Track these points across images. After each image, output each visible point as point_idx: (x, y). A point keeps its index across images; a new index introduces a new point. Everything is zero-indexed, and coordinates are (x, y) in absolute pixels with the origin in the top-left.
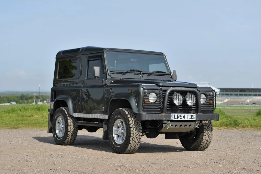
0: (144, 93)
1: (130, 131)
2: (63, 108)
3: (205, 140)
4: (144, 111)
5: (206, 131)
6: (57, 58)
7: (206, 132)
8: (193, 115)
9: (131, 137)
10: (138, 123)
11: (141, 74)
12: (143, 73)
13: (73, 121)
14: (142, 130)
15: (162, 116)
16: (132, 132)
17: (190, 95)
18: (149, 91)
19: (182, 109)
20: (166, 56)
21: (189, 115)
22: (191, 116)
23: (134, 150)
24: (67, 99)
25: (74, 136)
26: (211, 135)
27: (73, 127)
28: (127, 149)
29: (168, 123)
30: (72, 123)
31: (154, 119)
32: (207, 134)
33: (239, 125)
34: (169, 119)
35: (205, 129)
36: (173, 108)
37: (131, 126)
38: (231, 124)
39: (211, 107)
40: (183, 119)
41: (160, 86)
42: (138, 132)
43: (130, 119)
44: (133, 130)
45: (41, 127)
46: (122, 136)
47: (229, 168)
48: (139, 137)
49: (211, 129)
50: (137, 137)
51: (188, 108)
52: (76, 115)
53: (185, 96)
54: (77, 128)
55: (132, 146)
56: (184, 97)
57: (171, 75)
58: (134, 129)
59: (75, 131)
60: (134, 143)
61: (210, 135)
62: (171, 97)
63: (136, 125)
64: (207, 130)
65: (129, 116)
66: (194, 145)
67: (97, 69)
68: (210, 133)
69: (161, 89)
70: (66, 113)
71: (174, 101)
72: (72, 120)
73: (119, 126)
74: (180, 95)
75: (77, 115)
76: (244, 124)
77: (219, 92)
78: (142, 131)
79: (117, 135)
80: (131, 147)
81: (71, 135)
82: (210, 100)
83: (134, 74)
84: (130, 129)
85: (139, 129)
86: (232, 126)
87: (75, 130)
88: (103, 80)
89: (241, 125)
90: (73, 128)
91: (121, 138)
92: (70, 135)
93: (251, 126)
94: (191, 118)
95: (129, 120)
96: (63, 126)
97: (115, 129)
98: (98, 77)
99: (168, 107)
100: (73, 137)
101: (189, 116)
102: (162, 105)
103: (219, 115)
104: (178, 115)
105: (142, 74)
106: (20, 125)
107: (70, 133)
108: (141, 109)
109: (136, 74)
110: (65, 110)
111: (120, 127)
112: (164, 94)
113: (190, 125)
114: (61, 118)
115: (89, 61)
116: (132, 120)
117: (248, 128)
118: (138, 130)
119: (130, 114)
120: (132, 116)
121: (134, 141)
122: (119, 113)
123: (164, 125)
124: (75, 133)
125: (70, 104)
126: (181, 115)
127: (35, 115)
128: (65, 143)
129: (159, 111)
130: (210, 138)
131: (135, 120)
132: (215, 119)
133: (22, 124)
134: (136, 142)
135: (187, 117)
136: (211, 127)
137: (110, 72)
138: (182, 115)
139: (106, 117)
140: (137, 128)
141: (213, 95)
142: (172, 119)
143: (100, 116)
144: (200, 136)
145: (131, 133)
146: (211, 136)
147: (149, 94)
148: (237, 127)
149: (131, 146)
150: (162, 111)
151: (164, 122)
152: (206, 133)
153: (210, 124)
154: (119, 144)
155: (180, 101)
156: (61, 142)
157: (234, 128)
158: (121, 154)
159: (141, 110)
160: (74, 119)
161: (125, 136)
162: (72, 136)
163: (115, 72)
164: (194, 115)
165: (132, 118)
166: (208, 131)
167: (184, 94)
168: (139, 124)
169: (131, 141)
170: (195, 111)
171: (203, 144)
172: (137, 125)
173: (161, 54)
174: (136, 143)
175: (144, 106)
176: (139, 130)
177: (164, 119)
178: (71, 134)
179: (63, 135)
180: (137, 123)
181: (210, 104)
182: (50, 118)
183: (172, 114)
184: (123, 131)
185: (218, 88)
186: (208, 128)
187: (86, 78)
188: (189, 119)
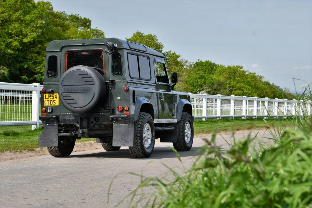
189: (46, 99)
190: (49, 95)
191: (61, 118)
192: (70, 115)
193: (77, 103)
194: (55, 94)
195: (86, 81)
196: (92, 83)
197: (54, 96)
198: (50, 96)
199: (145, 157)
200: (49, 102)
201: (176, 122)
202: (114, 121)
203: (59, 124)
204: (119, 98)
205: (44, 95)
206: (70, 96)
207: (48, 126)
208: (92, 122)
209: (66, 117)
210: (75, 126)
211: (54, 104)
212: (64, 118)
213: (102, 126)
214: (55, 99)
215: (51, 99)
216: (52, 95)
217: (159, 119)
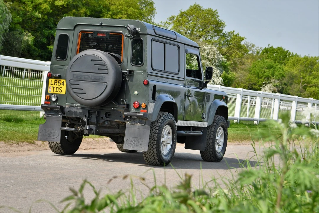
189: (51, 84)
190: (55, 81)
191: (66, 109)
192: (77, 107)
193: (86, 94)
194: (62, 80)
195: (98, 69)
196: (106, 72)
197: (61, 82)
198: (57, 82)
199: (161, 165)
200: (55, 89)
201: (207, 126)
202: (128, 120)
203: (64, 116)
204: (136, 93)
205: (50, 80)
206: (79, 85)
207: (50, 116)
208: (102, 118)
209: (72, 108)
210: (82, 120)
211: (60, 92)
212: (70, 109)
213: (114, 124)
214: (62, 86)
215: (58, 86)
216: (59, 81)
217: (184, 122)
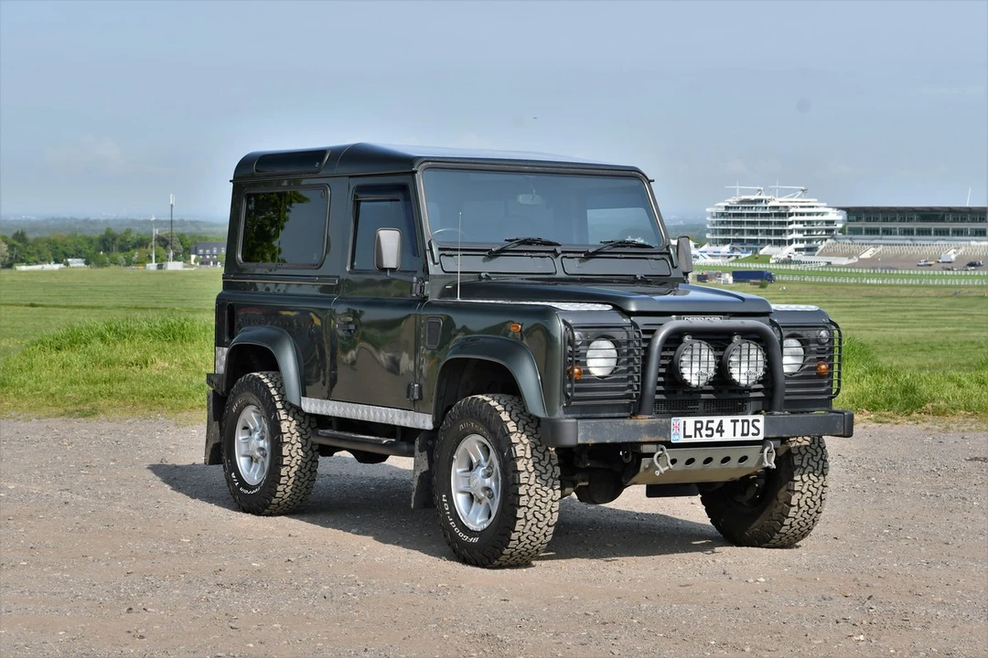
0: (571, 342)
1: (516, 484)
2: (262, 376)
3: (800, 508)
4: (568, 409)
5: (801, 475)
6: (237, 182)
7: (802, 480)
8: (754, 421)
9: (520, 507)
10: (547, 453)
11: (557, 255)
12: (563, 252)
13: (299, 425)
14: (560, 478)
15: (636, 428)
16: (522, 490)
17: (745, 346)
18: (586, 336)
19: (711, 396)
20: (653, 181)
21: (738, 421)
22: (746, 424)
23: (529, 553)
24: (276, 341)
25: (303, 483)
26: (821, 488)
27: (302, 449)
28: (506, 551)
29: (660, 452)
30: (298, 434)
31: (608, 441)
32: (806, 487)
33: (921, 407)
34: (664, 440)
35: (798, 466)
36: (680, 398)
37: (520, 466)
38: (890, 402)
39: (822, 385)
40: (717, 438)
41: (630, 314)
42: (544, 488)
43: (514, 439)
44: (525, 481)
45: (181, 408)
46: (487, 500)
47: (892, 651)
48: (549, 507)
49: (821, 466)
50: (543, 505)
51: (734, 391)
52: (311, 405)
53: (723, 349)
54: (317, 451)
55: (523, 538)
56: (720, 353)
57: (669, 254)
58: (533, 478)
59: (306, 463)
60: (530, 530)
61: (818, 489)
62: (671, 353)
63: (539, 463)
64: (807, 471)
65: (511, 426)
66: (755, 527)
67: (390, 240)
68: (816, 481)
69: (633, 324)
70: (272, 396)
71: (683, 370)
72: (294, 423)
73: (475, 461)
74: (704, 346)
75: (316, 405)
76: (942, 403)
77: (843, 221)
78: (561, 485)
79: (468, 495)
80: (520, 542)
81: (293, 479)
82: (819, 359)
83: (529, 254)
84: (514, 478)
85: (549, 475)
86: (896, 408)
87: (309, 459)
88: (412, 283)
89: (929, 406)
90: (300, 451)
91: (482, 508)
92: (290, 478)
93: (967, 408)
94: (745, 432)
95: (511, 444)
96: (262, 443)
97: (459, 470)
98: (392, 270)
99: (658, 392)
100: (299, 484)
101: (739, 425)
102: (638, 386)
103: (851, 417)
104: (696, 422)
105: (560, 256)
106: (102, 402)
107: (289, 472)
108: (558, 404)
109: (539, 254)
110: (270, 385)
111: (479, 464)
112: (644, 345)
113: (743, 459)
114: (255, 412)
115: (357, 204)
116: (522, 444)
117: (955, 419)
118: (547, 481)
119: (517, 419)
120: (524, 428)
121: (529, 523)
122: (476, 413)
123: (645, 462)
124: (310, 470)
125: (289, 362)
126: (708, 422)
127: (158, 361)
128: (271, 507)
129: (626, 408)
130: (818, 502)
131: (535, 440)
132: (839, 434)
133: (111, 394)
134: (540, 525)
135: (729, 428)
136: (821, 459)
137: (440, 249)
138: (712, 422)
139: (425, 421)
140: (541, 473)
141: (831, 340)
142: (674, 440)
143: (400, 417)
144: (782, 494)
145: (520, 493)
146: (820, 492)
147: (589, 343)
148: (915, 415)
149: (519, 539)
150: (635, 409)
151: (646, 449)
152: (803, 484)
153: (819, 450)
154: (473, 531)
155: (704, 371)
156: (257, 502)
157: (905, 418)
158: (483, 566)
159: (558, 408)
160: (304, 417)
161: (497, 500)
162: (296, 482)
163: (457, 250)
164: (758, 421)
165: (524, 436)
166: (811, 475)
167: (719, 340)
168: (550, 459)
169: (519, 522)
170: (761, 402)
171: (791, 525)
172: (542, 463)
173: (633, 174)
174: (537, 530)
175: (570, 390)
176: (551, 480)
177: (646, 438)
178: (292, 474)
179: (264, 475)
180: (544, 453)
181: (820, 376)
182: (211, 409)
183: (674, 420)
184: (488, 481)
185: (839, 209)
186: (809, 465)
187: (348, 269)
188: (739, 437)
